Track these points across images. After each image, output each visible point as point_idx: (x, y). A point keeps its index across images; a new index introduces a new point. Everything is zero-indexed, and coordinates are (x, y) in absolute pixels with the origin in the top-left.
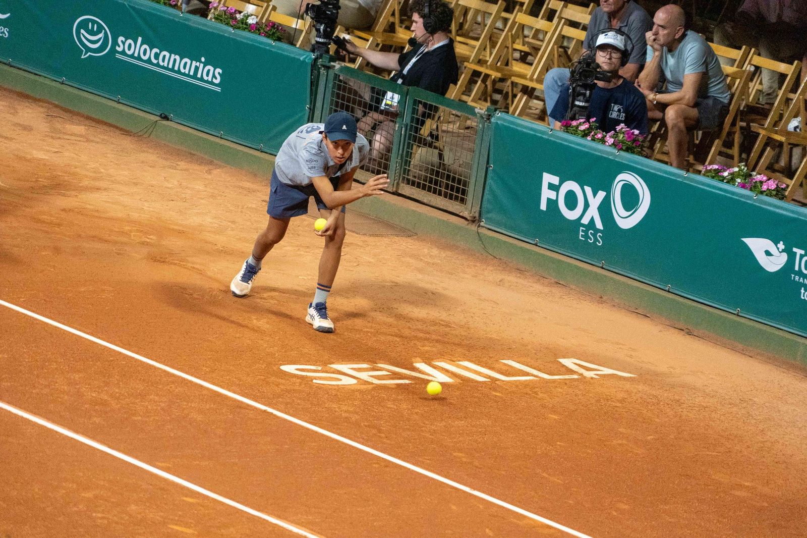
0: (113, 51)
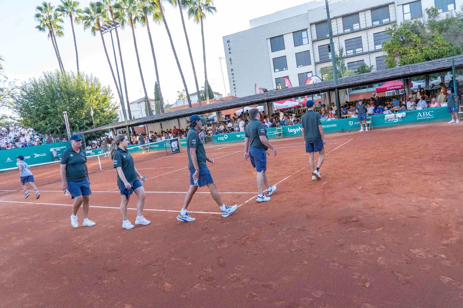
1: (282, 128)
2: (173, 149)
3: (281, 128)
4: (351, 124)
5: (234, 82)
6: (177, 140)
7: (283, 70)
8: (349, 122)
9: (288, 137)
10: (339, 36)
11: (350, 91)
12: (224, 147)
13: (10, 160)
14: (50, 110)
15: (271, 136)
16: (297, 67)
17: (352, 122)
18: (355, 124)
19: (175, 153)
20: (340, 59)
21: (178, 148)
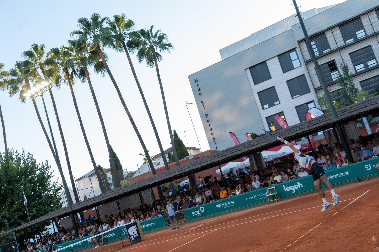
0: (142, 227)
1: (276, 187)
2: (131, 237)
3: (273, 188)
4: (369, 168)
5: (211, 130)
6: (135, 224)
7: (274, 105)
8: (365, 166)
9: (286, 199)
10: (340, 49)
11: (369, 119)
12: (200, 225)
15: (263, 199)
16: (293, 98)
17: (369, 165)
18: (375, 167)
19: (134, 242)
20: (346, 79)
21: (138, 235)
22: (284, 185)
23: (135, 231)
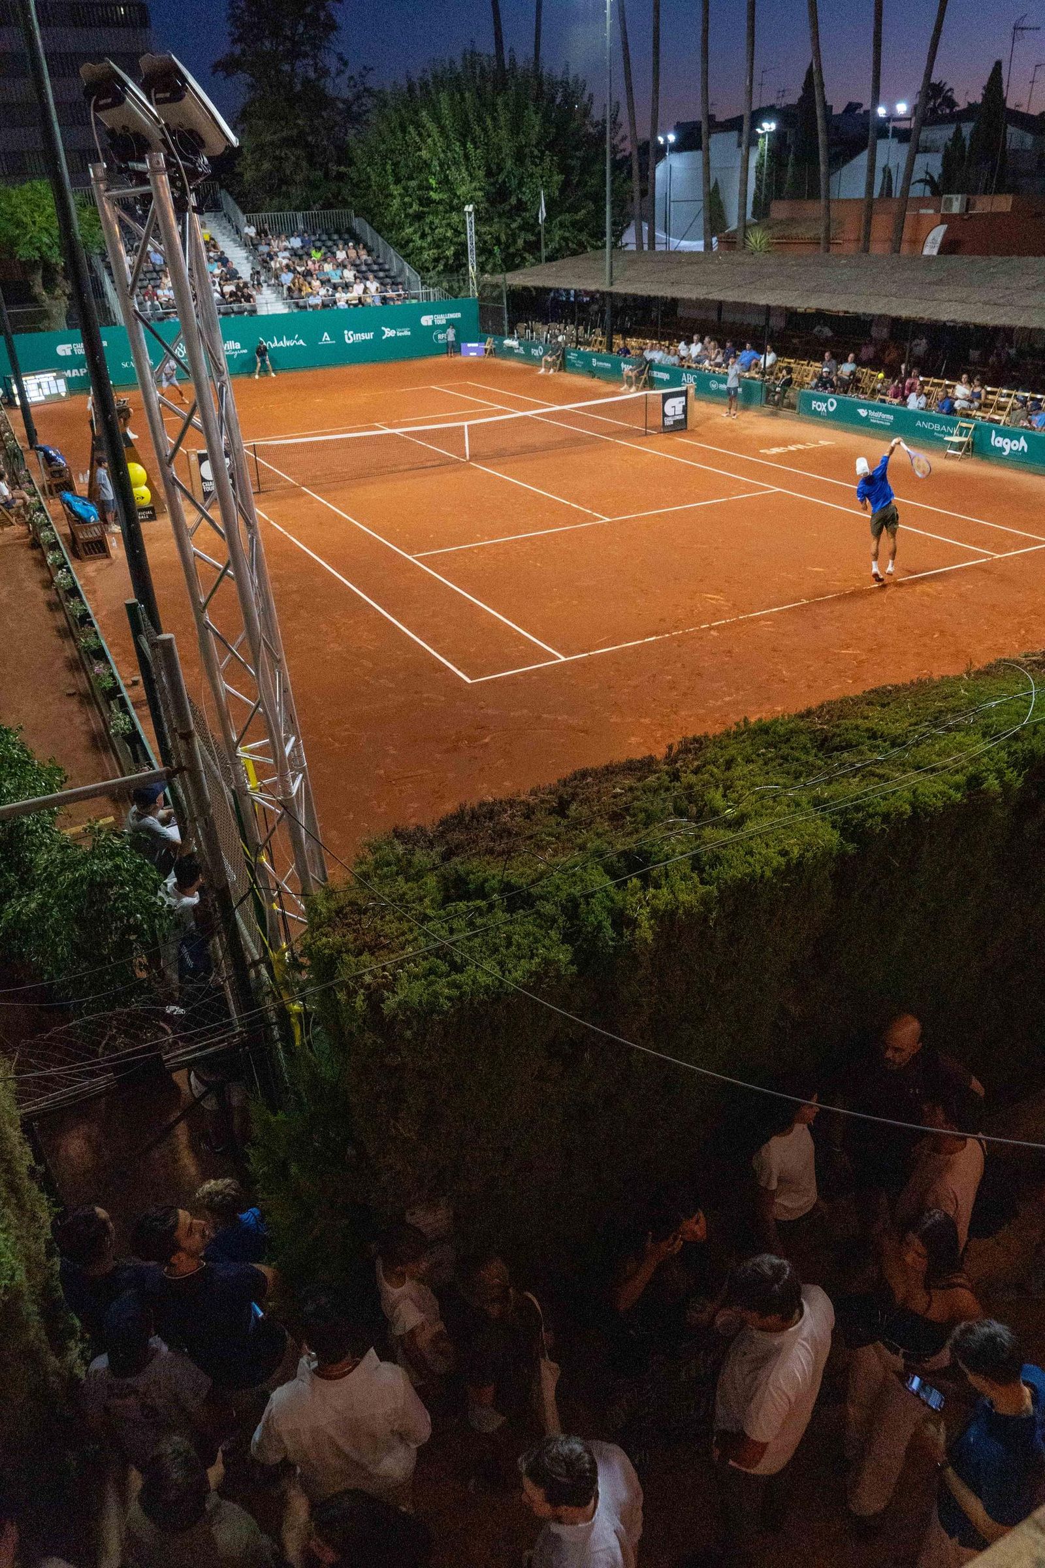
2: (667, 419)
3: (970, 426)
6: (685, 393)
9: (983, 462)
13: (328, 339)
14: (434, 195)
19: (671, 430)
21: (683, 417)
22: (995, 429)
23: (679, 410)
